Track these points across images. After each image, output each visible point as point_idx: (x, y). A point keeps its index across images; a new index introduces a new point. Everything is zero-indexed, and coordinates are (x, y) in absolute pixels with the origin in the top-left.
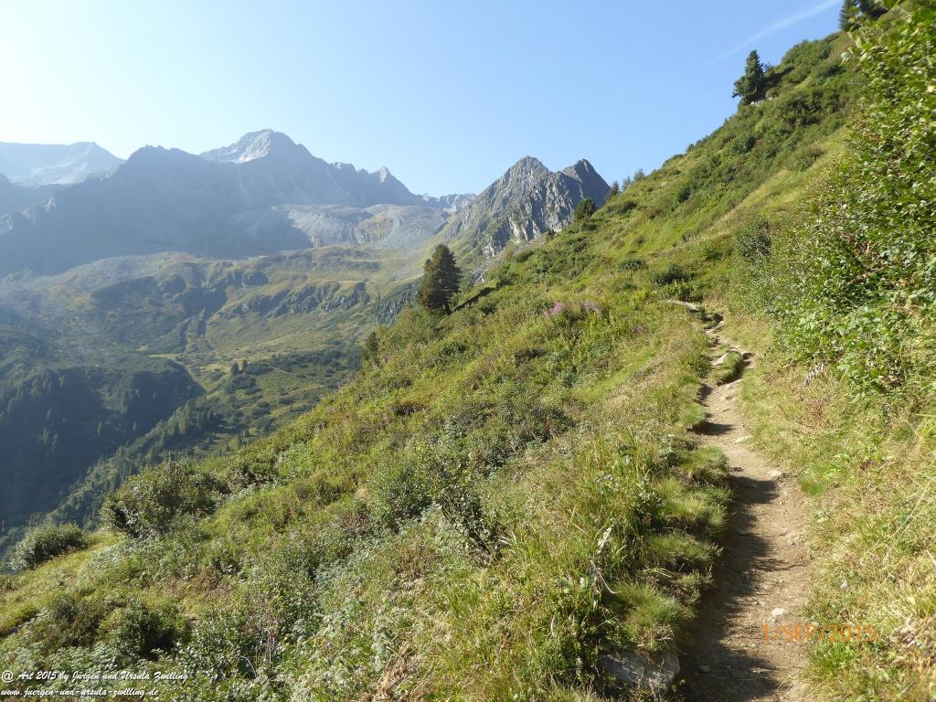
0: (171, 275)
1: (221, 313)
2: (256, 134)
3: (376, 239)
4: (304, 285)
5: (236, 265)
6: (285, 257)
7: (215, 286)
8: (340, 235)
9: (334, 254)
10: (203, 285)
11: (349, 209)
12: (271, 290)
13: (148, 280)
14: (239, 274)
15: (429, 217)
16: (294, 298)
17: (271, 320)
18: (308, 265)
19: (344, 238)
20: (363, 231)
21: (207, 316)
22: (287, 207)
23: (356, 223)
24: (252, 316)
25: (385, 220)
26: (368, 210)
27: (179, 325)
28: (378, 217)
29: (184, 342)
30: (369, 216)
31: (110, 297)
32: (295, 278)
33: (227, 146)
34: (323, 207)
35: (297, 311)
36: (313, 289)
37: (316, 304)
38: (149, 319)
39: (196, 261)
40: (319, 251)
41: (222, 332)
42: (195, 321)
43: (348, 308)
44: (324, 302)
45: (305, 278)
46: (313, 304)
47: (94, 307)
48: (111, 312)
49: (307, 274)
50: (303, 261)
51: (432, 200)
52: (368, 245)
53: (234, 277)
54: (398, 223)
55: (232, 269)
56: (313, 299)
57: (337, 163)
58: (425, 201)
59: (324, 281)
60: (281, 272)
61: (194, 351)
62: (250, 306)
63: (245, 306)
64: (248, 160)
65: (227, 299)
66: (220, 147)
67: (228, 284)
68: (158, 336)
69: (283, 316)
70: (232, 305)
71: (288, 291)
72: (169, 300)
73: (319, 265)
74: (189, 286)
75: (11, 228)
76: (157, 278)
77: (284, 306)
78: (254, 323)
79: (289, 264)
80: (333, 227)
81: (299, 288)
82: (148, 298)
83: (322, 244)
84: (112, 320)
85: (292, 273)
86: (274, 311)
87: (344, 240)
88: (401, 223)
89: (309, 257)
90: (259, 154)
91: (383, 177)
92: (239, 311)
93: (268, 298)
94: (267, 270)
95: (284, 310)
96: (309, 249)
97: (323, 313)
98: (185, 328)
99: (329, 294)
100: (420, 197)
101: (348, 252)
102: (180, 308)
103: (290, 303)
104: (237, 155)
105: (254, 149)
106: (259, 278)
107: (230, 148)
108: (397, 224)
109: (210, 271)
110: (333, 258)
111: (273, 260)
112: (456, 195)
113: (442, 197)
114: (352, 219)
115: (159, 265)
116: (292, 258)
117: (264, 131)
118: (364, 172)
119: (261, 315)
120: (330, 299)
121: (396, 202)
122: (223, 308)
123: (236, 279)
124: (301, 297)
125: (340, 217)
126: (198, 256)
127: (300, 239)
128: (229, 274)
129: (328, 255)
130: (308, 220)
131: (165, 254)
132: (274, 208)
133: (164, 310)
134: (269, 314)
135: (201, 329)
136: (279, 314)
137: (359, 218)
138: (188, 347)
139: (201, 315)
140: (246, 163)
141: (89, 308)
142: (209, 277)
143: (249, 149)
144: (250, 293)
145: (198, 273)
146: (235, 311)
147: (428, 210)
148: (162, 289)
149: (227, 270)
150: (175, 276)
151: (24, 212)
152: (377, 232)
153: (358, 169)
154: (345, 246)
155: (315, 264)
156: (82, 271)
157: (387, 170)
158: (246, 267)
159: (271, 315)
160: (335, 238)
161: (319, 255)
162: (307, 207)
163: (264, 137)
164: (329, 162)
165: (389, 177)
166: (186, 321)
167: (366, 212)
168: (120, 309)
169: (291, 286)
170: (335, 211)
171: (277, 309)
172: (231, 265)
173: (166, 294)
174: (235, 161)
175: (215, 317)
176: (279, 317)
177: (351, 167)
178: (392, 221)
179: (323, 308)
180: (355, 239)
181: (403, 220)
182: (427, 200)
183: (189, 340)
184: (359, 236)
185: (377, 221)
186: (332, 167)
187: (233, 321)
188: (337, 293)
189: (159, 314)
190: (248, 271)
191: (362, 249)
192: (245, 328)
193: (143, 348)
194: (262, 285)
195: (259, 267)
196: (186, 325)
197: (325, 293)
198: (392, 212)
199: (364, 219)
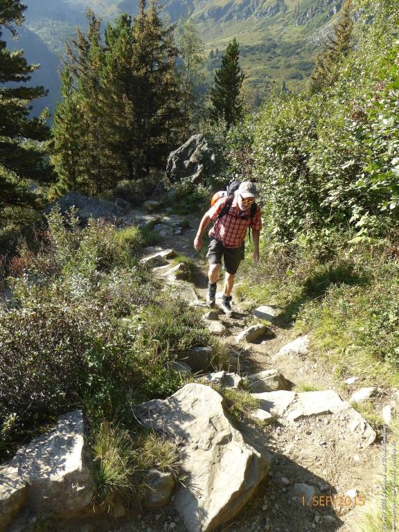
16: (237, 8)
17: (222, 25)
24: (210, 21)
37: (251, 13)
43: (273, 15)
44: (256, 11)
46: (249, 13)
56: (249, 9)
62: (209, 14)
63: (206, 14)
69: (230, 21)
70: (198, 13)
71: (232, 3)
77: (230, 14)
78: (212, 26)
86: (224, 18)
92: (202, 18)
93: (220, 8)
95: (230, 17)
97: (256, 19)
119: (216, 21)
120: (260, 9)
122: (193, 16)
146: (200, 18)
159: (222, 21)
176: (228, 22)
187: (199, 25)
188: (265, 4)
192: (206, 30)
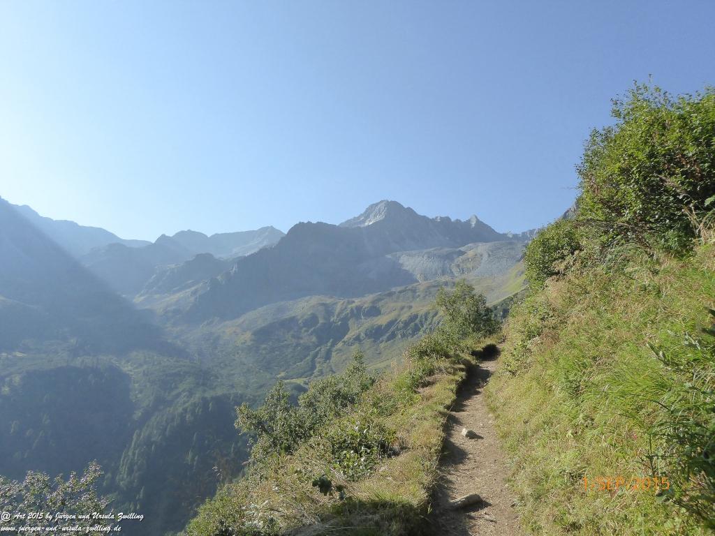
0: (309, 313)
1: (344, 342)
2: (377, 205)
3: (469, 270)
4: (409, 314)
5: (357, 302)
6: (395, 293)
7: (342, 320)
8: (440, 271)
9: (434, 286)
10: (332, 320)
11: (446, 250)
12: (382, 320)
13: (293, 320)
14: (359, 308)
15: (512, 249)
18: (413, 297)
19: (443, 273)
20: (458, 266)
21: (333, 345)
22: (398, 254)
23: (452, 260)
25: (476, 255)
26: (462, 249)
27: (312, 353)
28: (470, 253)
29: (313, 367)
30: (462, 253)
31: (263, 334)
32: (402, 308)
33: (356, 216)
34: (425, 251)
35: (404, 336)
36: (416, 316)
38: (290, 350)
39: (329, 301)
40: (422, 285)
41: (344, 357)
42: (323, 349)
45: (410, 307)
47: (252, 342)
48: (263, 346)
49: (413, 304)
50: (410, 294)
51: (515, 236)
52: (463, 276)
53: (355, 311)
54: (487, 256)
55: (354, 305)
57: (437, 218)
58: (509, 238)
59: (425, 310)
60: (392, 305)
61: (320, 375)
64: (371, 223)
65: (348, 330)
66: (352, 217)
67: (351, 317)
68: (295, 363)
72: (306, 334)
73: (421, 296)
74: (321, 321)
75: (209, 289)
76: (299, 317)
79: (398, 298)
80: (435, 265)
81: (405, 317)
82: (292, 333)
83: (426, 279)
84: (264, 352)
85: (399, 304)
87: (443, 275)
88: (489, 255)
89: (414, 291)
90: (379, 218)
91: (473, 224)
94: (380, 304)
96: (415, 285)
98: (315, 356)
99: (429, 320)
100: (505, 235)
101: (446, 284)
102: (314, 339)
103: (397, 329)
104: (364, 221)
105: (375, 216)
106: (374, 311)
107: (359, 218)
108: (485, 256)
109: (338, 308)
110: (432, 289)
111: (385, 295)
112: (534, 230)
113: (523, 233)
114: (449, 257)
115: (302, 307)
116: (400, 292)
117: (382, 202)
118: (458, 221)
121: (485, 240)
123: (357, 313)
124: (406, 324)
125: (439, 256)
126: (332, 297)
127: (408, 278)
128: (352, 309)
129: (429, 287)
130: (414, 262)
131: (307, 298)
132: (389, 256)
133: (302, 342)
134: (381, 339)
135: (328, 356)
136: (388, 339)
137: (455, 256)
138: (316, 372)
139: (329, 344)
140: (369, 226)
141: (249, 343)
142: (337, 312)
143: (372, 216)
144: (368, 323)
145: (328, 310)
147: (511, 243)
148: (301, 325)
149: (350, 306)
150: (312, 314)
151: (219, 278)
152: (470, 265)
153: (453, 220)
154: (443, 279)
155: (419, 296)
156: (251, 315)
157: (476, 217)
158: (364, 303)
160: (436, 273)
161: (422, 288)
162: (413, 252)
163: (382, 206)
164: (431, 218)
165: (479, 223)
166: (318, 349)
167: (460, 251)
168: (270, 343)
169: (399, 315)
170: (435, 252)
171: (388, 335)
172: (354, 302)
173: (304, 329)
174: (362, 226)
175: (340, 345)
177: (448, 219)
178: (481, 255)
179: (424, 332)
180: (452, 272)
181: (490, 253)
182: (511, 236)
183: (318, 365)
184: (455, 270)
185: (469, 256)
186: (433, 221)
189: (298, 345)
190: (366, 306)
191: (457, 280)
193: (283, 374)
194: (377, 316)
195: (374, 302)
196: (317, 353)
197: (426, 319)
198: (482, 248)
199: (458, 257)
